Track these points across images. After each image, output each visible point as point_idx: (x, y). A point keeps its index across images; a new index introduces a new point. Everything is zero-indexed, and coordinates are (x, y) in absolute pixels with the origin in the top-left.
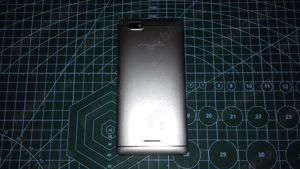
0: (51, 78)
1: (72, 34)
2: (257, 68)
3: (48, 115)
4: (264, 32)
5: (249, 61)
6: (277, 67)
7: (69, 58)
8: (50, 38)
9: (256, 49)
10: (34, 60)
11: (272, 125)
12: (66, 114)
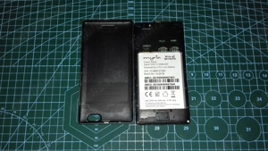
0: (51, 70)
1: (67, 35)
2: (212, 60)
3: (48, 99)
4: (217, 33)
5: (206, 55)
6: (228, 60)
7: (65, 54)
8: (50, 39)
9: (212, 46)
10: (37, 56)
11: (224, 105)
12: (62, 97)
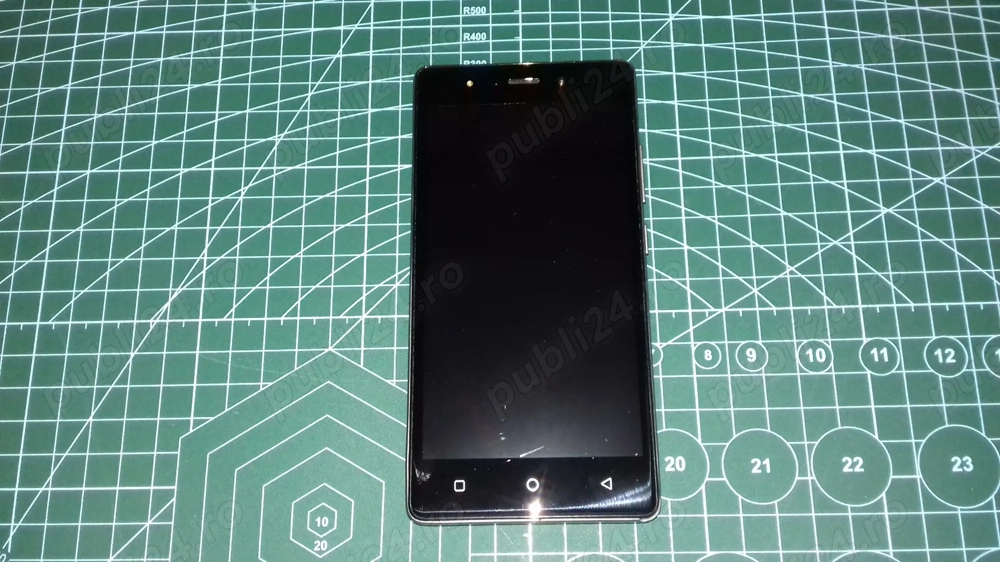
1: (196, 184)
3: (103, 471)
4: (859, 166)
5: (811, 267)
6: (913, 288)
7: (182, 268)
8: (118, 202)
9: (835, 227)
10: (61, 277)
11: (903, 495)
12: (166, 463)
